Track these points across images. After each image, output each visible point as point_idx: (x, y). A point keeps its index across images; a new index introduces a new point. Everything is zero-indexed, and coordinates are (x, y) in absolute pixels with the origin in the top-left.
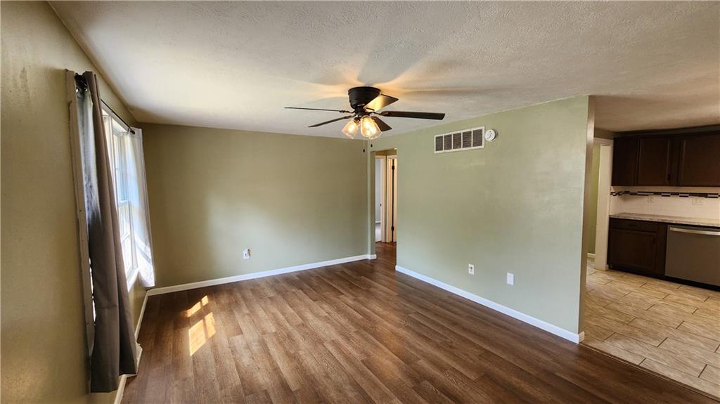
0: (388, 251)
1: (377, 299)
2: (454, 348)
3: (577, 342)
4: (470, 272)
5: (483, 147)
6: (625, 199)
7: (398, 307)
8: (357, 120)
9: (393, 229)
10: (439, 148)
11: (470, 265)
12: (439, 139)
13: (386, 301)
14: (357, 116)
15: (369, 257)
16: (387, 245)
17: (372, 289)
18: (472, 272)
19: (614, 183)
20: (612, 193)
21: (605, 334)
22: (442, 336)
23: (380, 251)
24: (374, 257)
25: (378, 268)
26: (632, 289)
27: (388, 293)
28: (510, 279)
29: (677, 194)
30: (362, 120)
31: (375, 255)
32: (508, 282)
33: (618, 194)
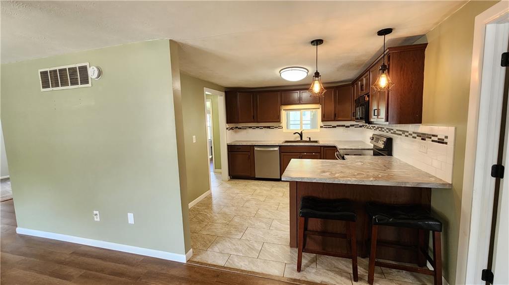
3: (185, 261)
4: (96, 219)
5: (89, 85)
6: (236, 132)
10: (45, 85)
11: (95, 212)
12: (44, 74)
18: (97, 219)
19: (228, 121)
20: (227, 129)
26: (238, 191)
28: (131, 218)
29: (258, 127)
32: (129, 222)
33: (232, 129)
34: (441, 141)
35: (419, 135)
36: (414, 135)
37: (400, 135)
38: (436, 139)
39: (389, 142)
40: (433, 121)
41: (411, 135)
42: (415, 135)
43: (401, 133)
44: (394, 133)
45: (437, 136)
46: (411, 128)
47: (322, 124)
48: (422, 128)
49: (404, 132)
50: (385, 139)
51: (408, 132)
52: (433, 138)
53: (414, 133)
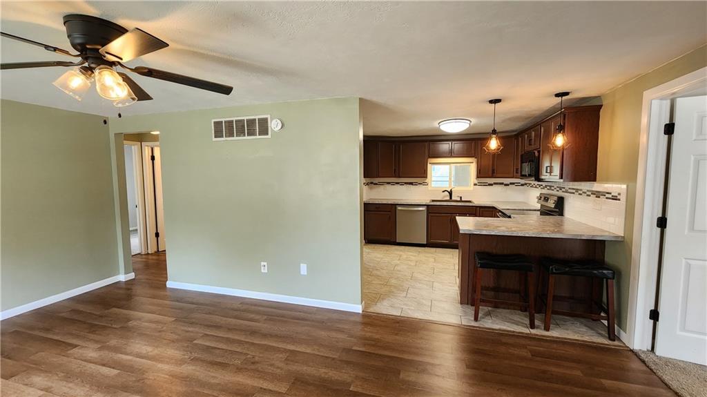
0: (154, 264)
1: (141, 335)
2: (257, 363)
3: (361, 311)
7: (176, 337)
8: (88, 71)
9: (157, 235)
10: (218, 134)
11: (262, 263)
12: (218, 124)
13: (157, 334)
14: (86, 65)
15: (122, 278)
16: (150, 257)
17: (131, 324)
18: (264, 270)
19: (365, 176)
20: (364, 184)
21: (376, 298)
22: (241, 353)
23: (140, 266)
24: (132, 276)
25: (138, 290)
27: (157, 322)
28: (304, 269)
29: (397, 183)
30: (97, 72)
31: (133, 273)
32: (302, 273)
33: (368, 184)
34: (615, 198)
35: (594, 193)
36: (588, 193)
37: (574, 193)
38: (610, 196)
39: (560, 202)
40: (607, 180)
41: (585, 193)
42: (590, 193)
43: (574, 191)
44: (567, 192)
45: (610, 193)
46: (585, 186)
47: (476, 182)
48: (596, 186)
49: (577, 190)
50: (556, 198)
51: (581, 190)
52: (607, 196)
53: (588, 191)
